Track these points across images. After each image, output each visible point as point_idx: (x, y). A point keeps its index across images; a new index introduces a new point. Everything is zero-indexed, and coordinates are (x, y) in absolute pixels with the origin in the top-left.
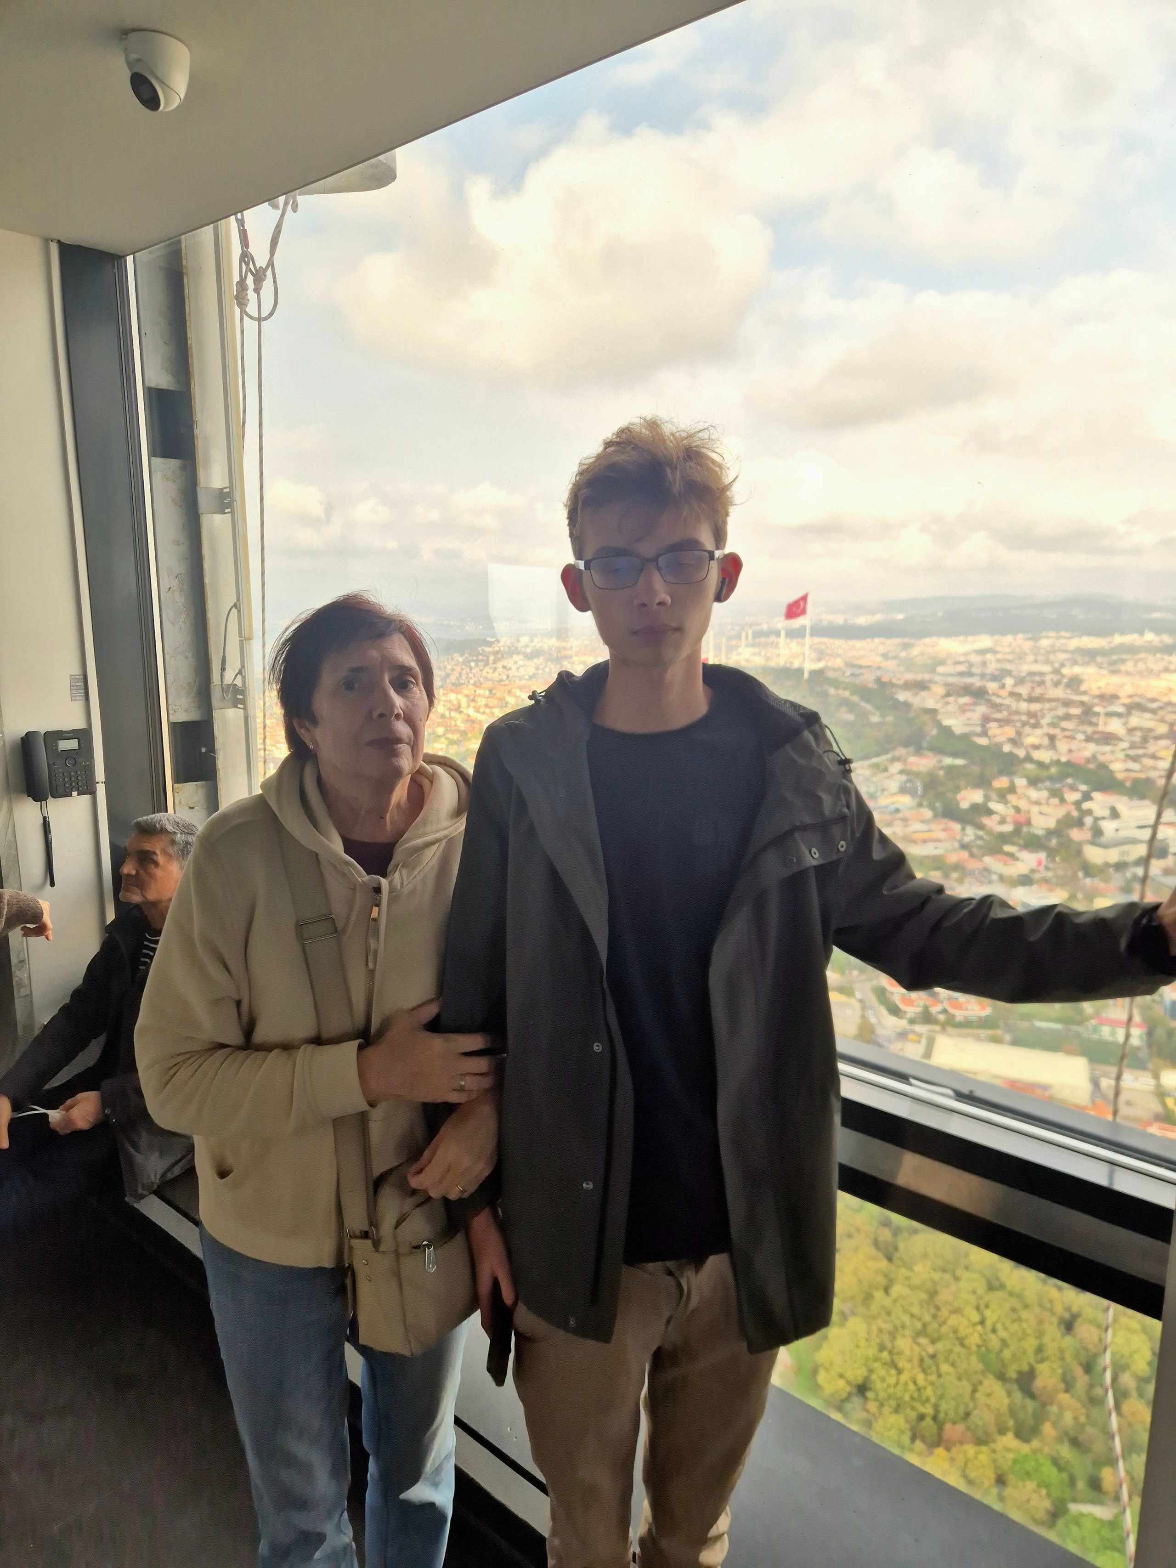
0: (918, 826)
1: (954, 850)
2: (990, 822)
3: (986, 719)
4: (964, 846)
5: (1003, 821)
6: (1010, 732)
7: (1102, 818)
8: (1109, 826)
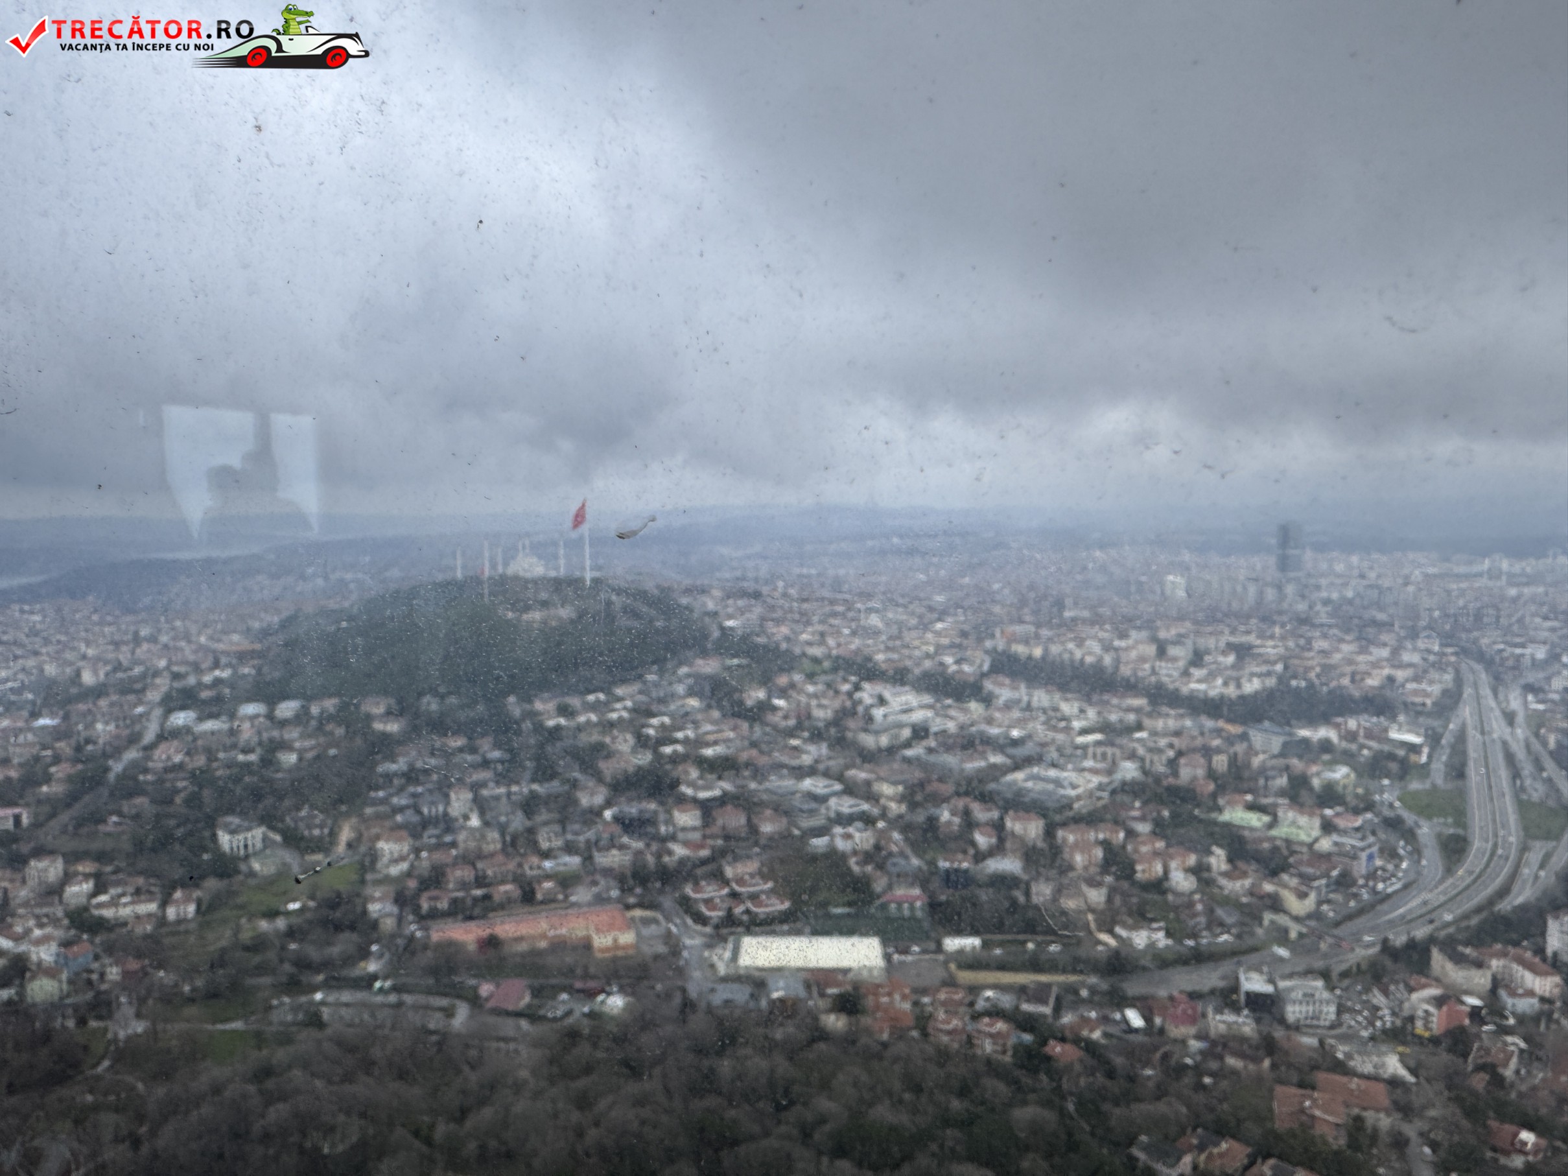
0: (708, 727)
1: (743, 750)
2: (776, 718)
3: (763, 619)
4: (754, 744)
5: (786, 717)
6: (784, 630)
7: (872, 706)
8: (878, 713)
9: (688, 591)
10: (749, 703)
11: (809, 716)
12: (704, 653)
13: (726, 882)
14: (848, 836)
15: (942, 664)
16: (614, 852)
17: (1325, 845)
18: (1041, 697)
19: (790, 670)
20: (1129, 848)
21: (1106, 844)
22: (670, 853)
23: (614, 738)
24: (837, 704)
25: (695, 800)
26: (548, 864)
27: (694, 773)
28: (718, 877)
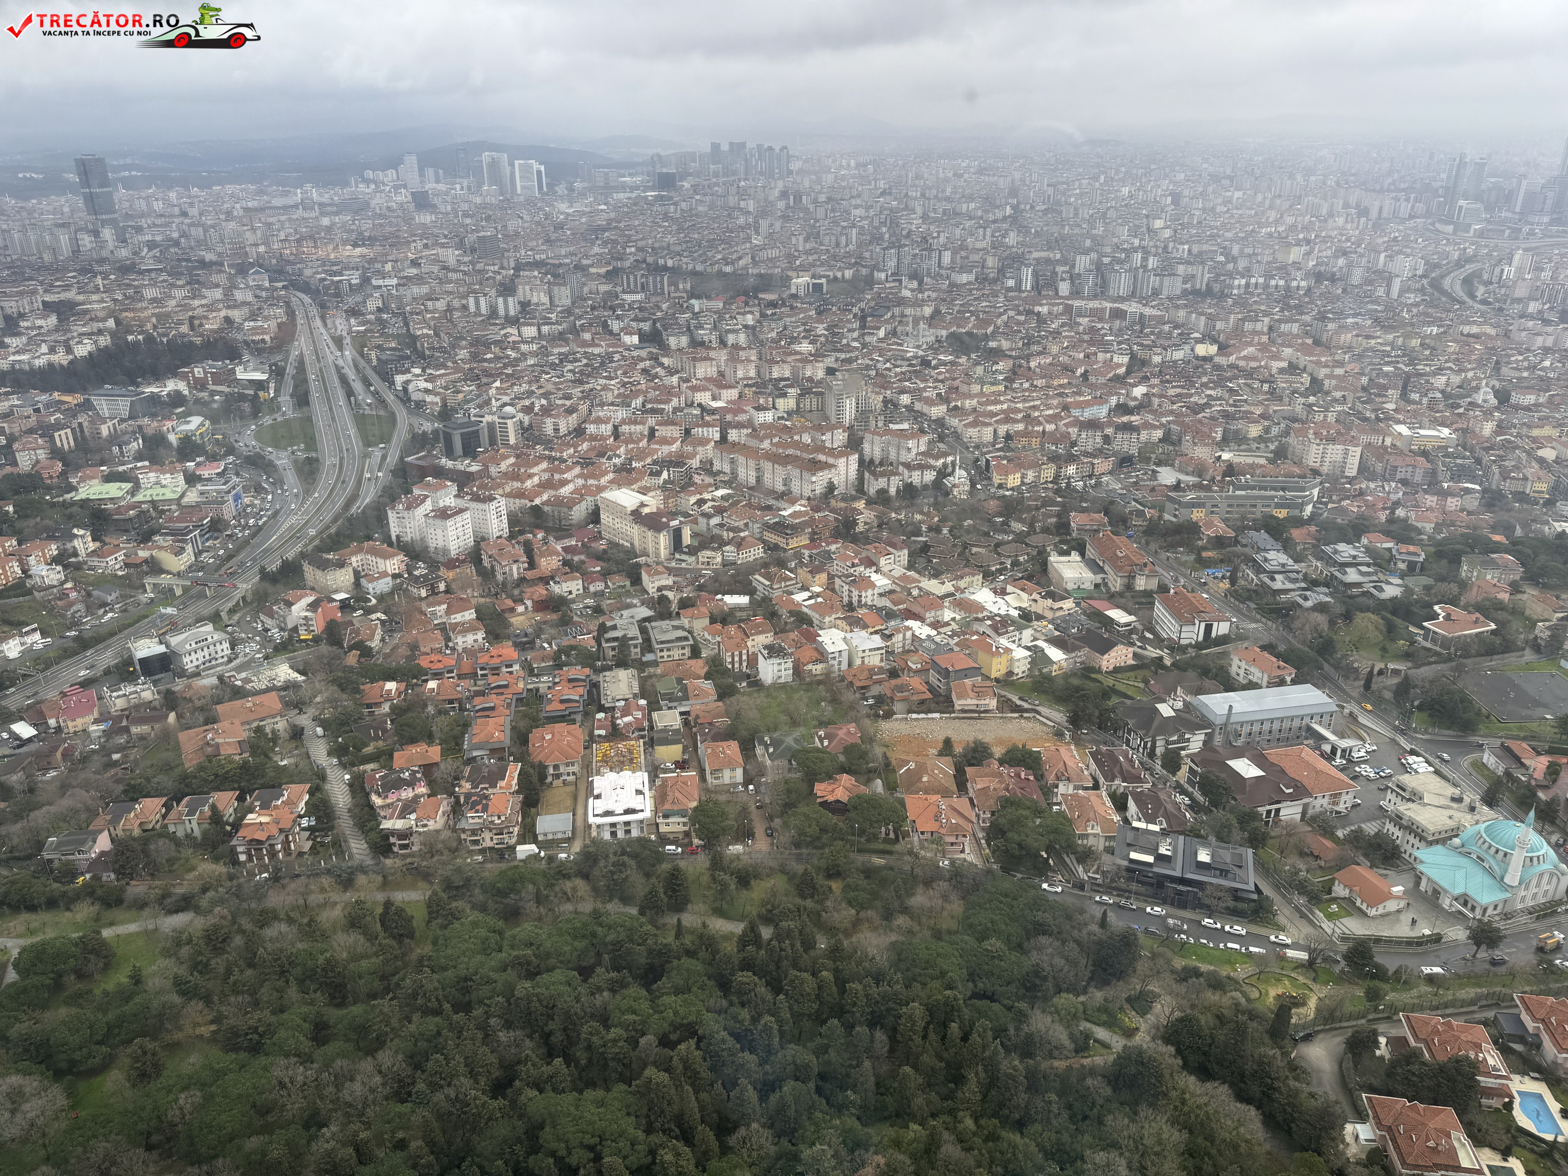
17: (192, 497)
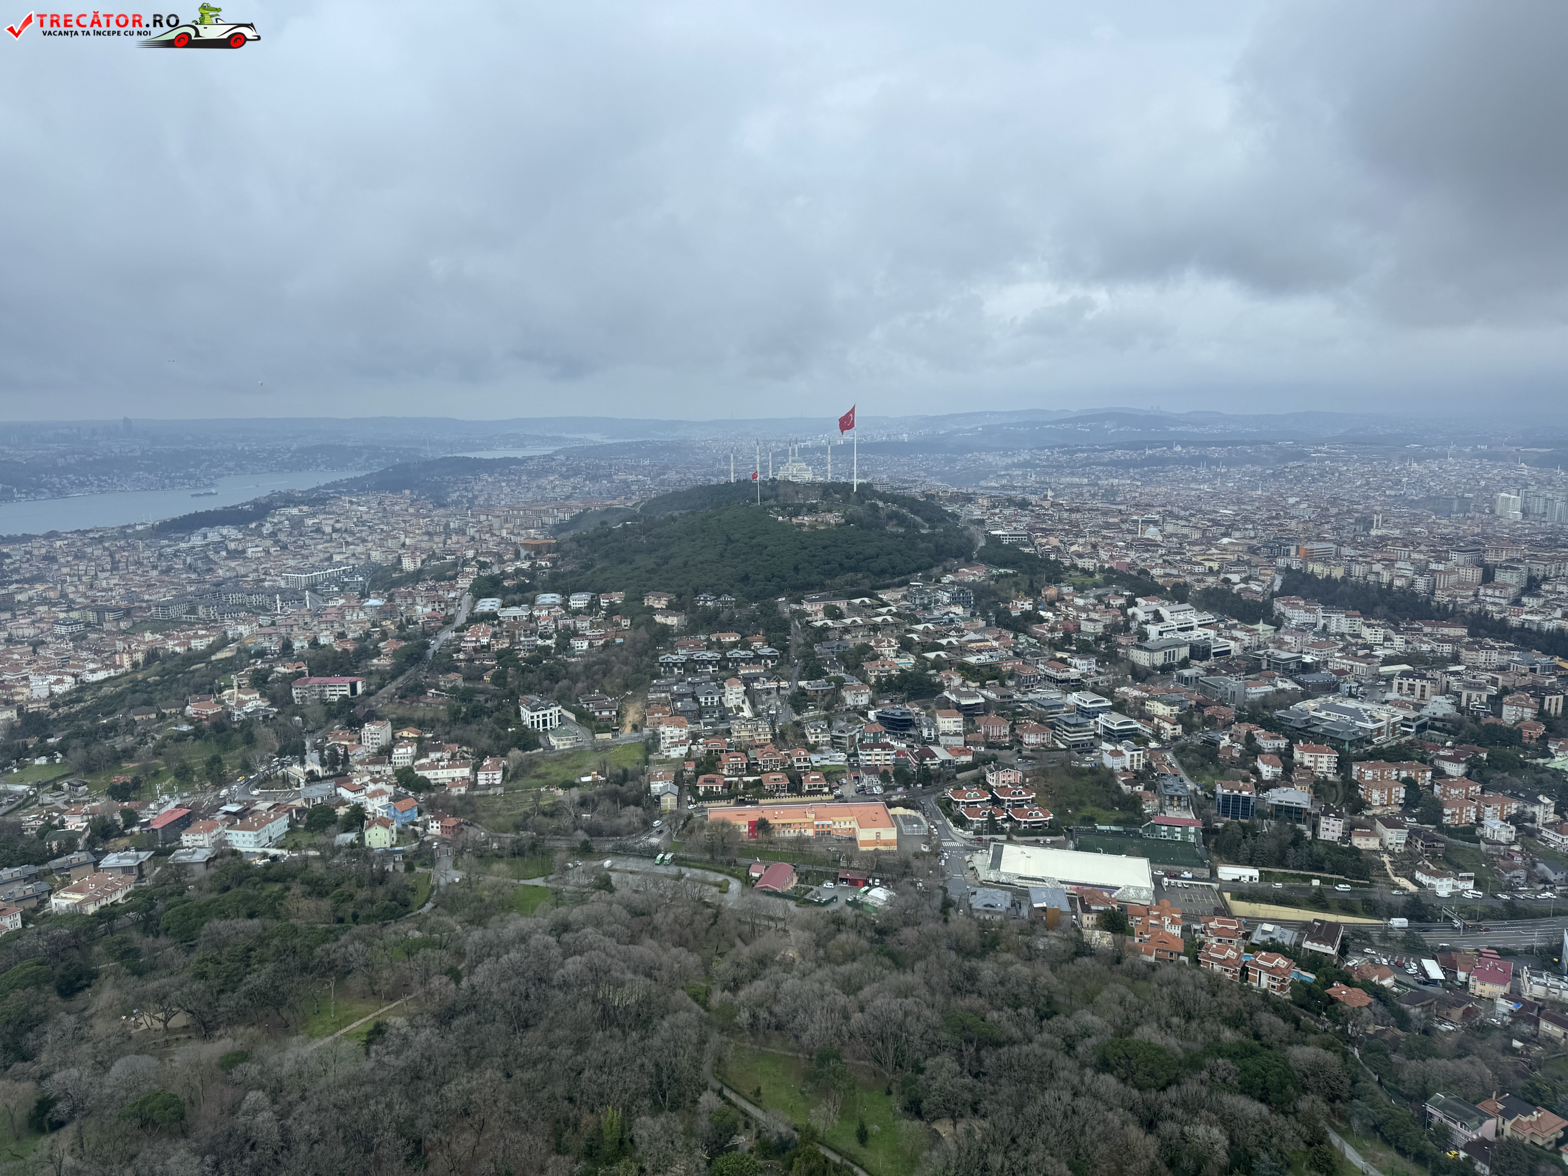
0: (972, 636)
2: (1042, 630)
4: (1018, 655)
5: (1053, 630)
7: (1147, 622)
8: (1153, 630)
9: (953, 499)
10: (1015, 613)
11: (1078, 630)
12: (969, 562)
13: (990, 789)
14: (1117, 754)
15: (1227, 581)
16: (877, 751)
18: (1340, 622)
19: (1058, 581)
20: (1437, 789)
21: (1409, 783)
22: (933, 756)
23: (878, 642)
24: (1108, 619)
25: (959, 707)
26: (814, 758)
27: (957, 681)
28: (980, 781)
